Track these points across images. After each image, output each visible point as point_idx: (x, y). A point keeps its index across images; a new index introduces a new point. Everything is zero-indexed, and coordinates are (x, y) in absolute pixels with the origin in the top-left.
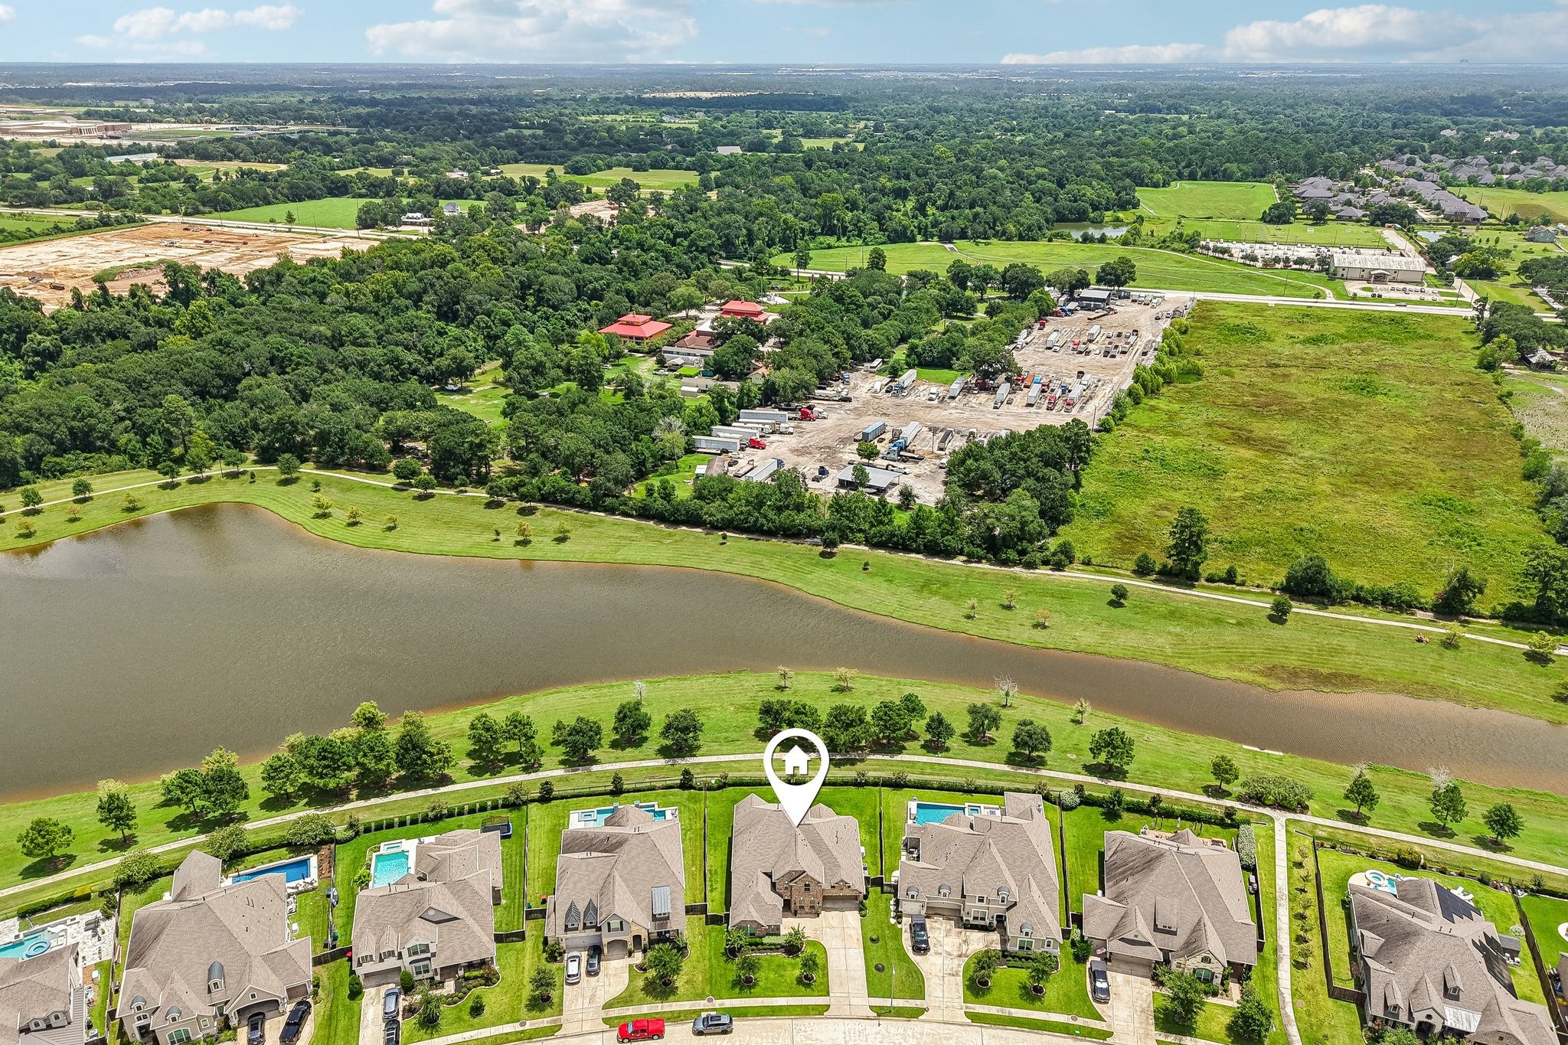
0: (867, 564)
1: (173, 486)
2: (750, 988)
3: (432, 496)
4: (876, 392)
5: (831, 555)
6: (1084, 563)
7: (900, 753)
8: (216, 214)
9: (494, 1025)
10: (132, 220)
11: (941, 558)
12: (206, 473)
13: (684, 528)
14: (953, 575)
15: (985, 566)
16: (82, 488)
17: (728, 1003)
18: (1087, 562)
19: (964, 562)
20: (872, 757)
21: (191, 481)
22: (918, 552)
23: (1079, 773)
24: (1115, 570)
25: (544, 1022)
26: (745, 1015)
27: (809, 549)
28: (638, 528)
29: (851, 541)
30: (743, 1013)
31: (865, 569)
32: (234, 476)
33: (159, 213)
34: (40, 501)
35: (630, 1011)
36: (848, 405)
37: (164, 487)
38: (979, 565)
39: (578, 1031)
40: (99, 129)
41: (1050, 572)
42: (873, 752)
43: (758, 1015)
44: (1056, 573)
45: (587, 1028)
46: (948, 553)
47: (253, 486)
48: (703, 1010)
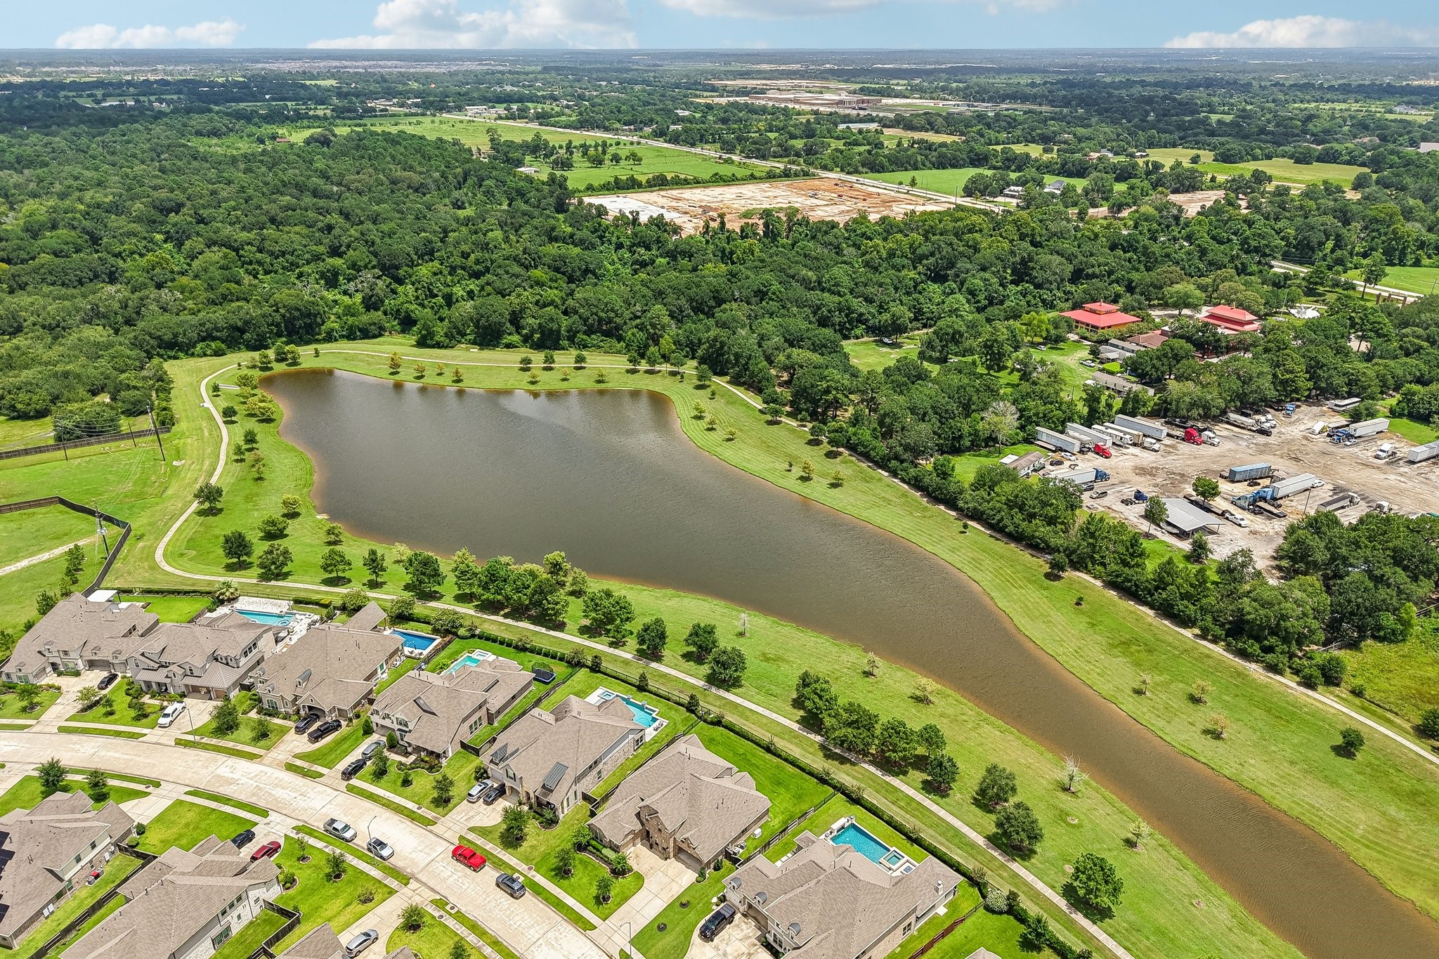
0: (1081, 599)
1: (634, 372)
2: (563, 878)
3: (778, 423)
4: (1313, 433)
5: (1058, 578)
6: (1353, 692)
7: (896, 775)
8: (871, 175)
9: (406, 798)
10: (806, 174)
11: (1172, 623)
12: (657, 368)
13: (942, 507)
14: (1169, 644)
15: (1218, 650)
16: (580, 359)
17: (539, 879)
18: (1357, 693)
19: (1196, 636)
20: (866, 766)
21: (647, 372)
22: (1152, 607)
23: (1053, 887)
24: (1389, 715)
25: (429, 814)
26: (539, 894)
27: (1041, 564)
28: (905, 495)
29: (1089, 572)
30: (538, 891)
31: (1078, 604)
32: (674, 374)
33: (831, 170)
34: (553, 362)
35: (480, 841)
36: (1262, 439)
37: (628, 371)
38: (1211, 646)
39: (440, 833)
40: (858, 102)
41: (1294, 685)
42: (872, 763)
43: (546, 900)
44: (1302, 689)
45: (446, 835)
46: (1184, 621)
47: (680, 385)
48: (519, 872)
